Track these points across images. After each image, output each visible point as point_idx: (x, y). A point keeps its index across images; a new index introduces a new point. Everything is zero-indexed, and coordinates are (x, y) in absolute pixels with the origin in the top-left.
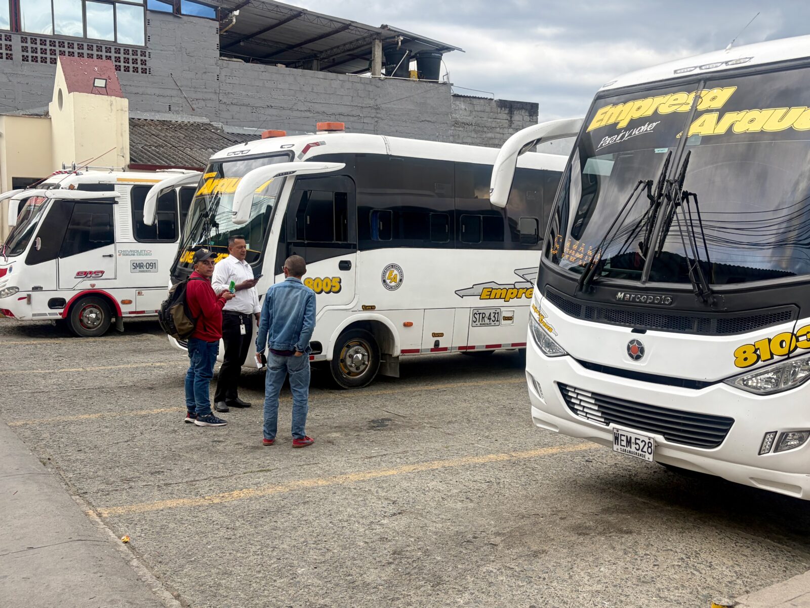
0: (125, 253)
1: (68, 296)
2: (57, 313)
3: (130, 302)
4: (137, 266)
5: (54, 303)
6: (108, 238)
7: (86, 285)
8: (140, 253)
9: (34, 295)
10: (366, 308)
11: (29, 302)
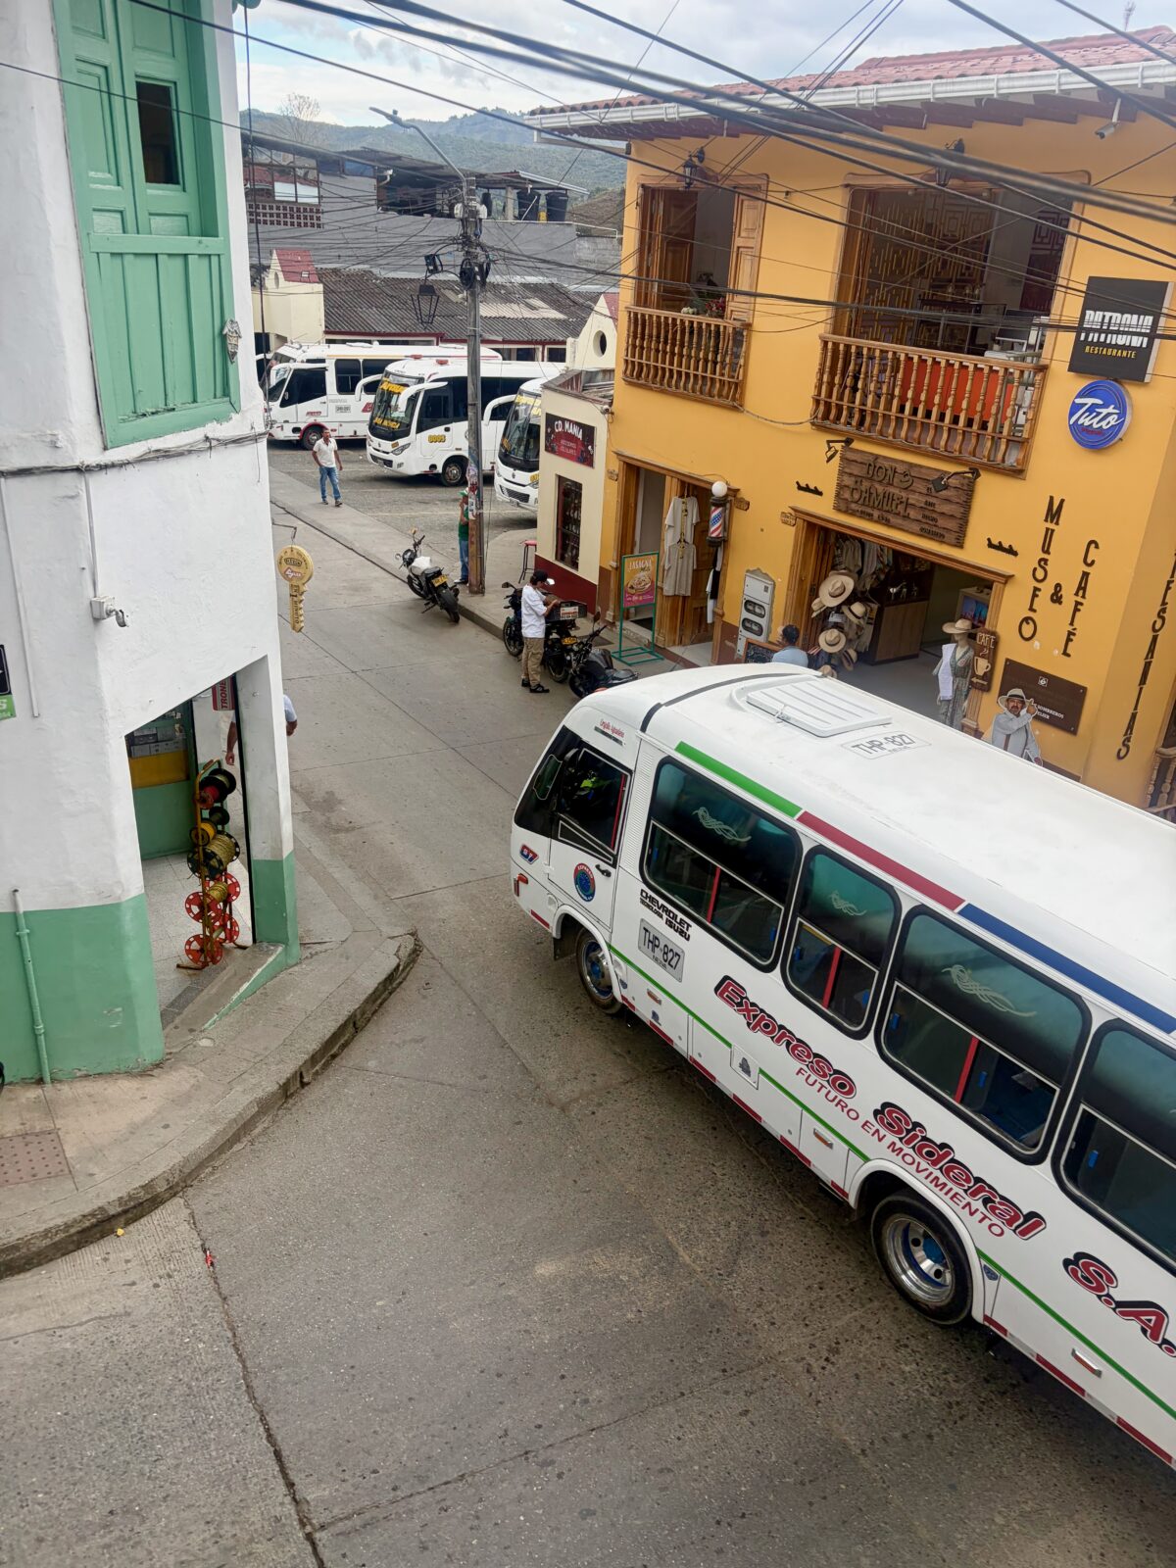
0: (332, 401)
1: (303, 426)
2: (296, 436)
3: (335, 430)
4: (339, 409)
5: (295, 430)
6: (324, 393)
7: (311, 420)
8: (340, 401)
9: (285, 425)
10: (457, 449)
11: (282, 429)
